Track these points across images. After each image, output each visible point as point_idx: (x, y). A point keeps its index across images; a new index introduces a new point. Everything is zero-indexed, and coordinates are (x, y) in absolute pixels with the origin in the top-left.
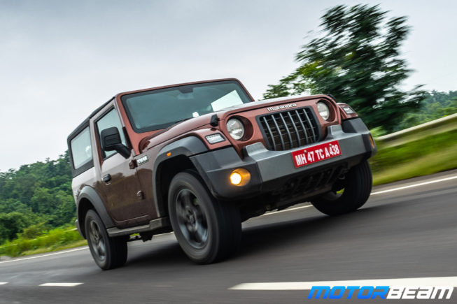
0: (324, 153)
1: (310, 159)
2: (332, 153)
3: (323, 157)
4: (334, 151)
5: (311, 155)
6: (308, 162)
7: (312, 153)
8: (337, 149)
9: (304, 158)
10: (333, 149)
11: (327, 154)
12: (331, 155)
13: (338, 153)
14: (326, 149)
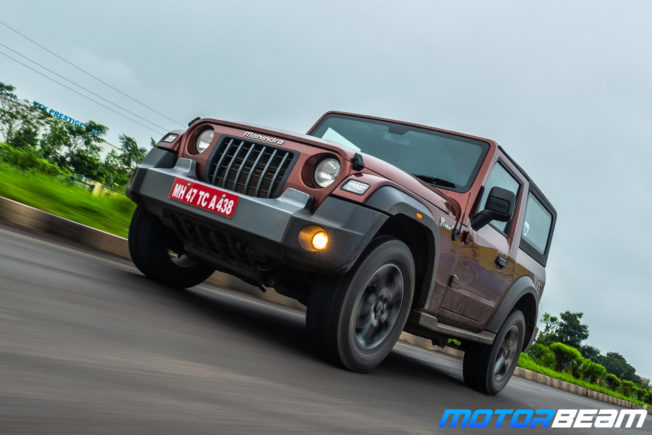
0: (208, 200)
1: (188, 197)
2: (219, 207)
3: (204, 204)
4: (223, 206)
5: (193, 194)
6: (185, 199)
7: (195, 191)
8: (230, 207)
9: (183, 192)
10: (223, 204)
11: (212, 205)
12: (216, 209)
13: (228, 213)
14: (215, 198)
